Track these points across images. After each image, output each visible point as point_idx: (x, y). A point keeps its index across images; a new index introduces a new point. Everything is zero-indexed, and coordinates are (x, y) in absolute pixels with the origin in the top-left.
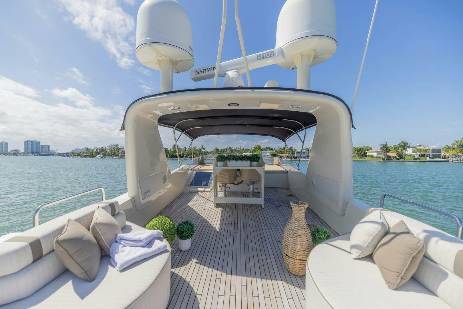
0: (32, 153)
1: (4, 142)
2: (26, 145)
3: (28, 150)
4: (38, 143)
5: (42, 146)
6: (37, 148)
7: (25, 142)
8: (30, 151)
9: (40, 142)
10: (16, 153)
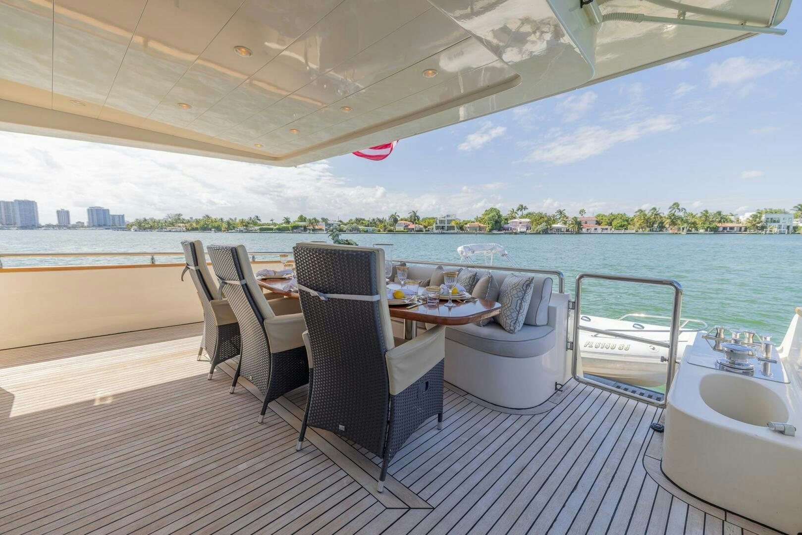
0: (99, 226)
1: (63, 210)
2: (90, 213)
3: (93, 220)
4: (106, 212)
5: (113, 216)
6: (105, 218)
7: (88, 210)
8: (96, 224)
9: (108, 210)
10: (79, 226)
